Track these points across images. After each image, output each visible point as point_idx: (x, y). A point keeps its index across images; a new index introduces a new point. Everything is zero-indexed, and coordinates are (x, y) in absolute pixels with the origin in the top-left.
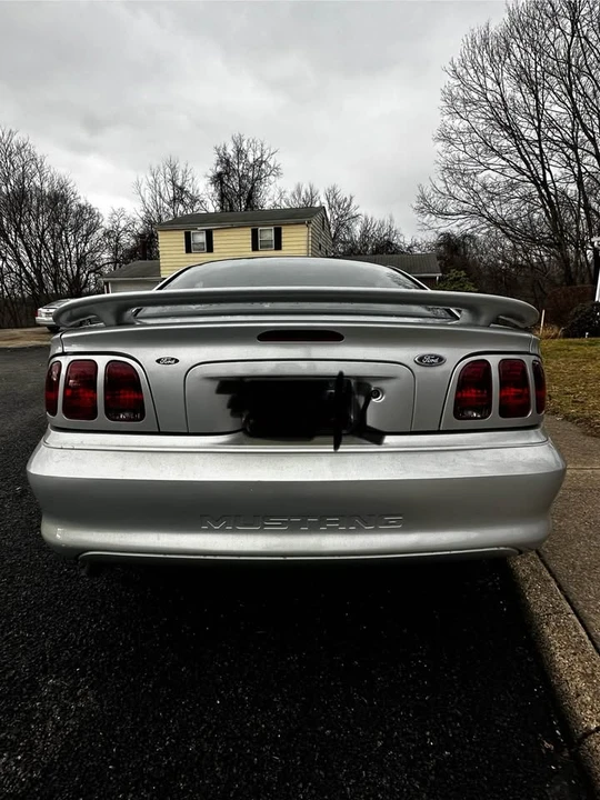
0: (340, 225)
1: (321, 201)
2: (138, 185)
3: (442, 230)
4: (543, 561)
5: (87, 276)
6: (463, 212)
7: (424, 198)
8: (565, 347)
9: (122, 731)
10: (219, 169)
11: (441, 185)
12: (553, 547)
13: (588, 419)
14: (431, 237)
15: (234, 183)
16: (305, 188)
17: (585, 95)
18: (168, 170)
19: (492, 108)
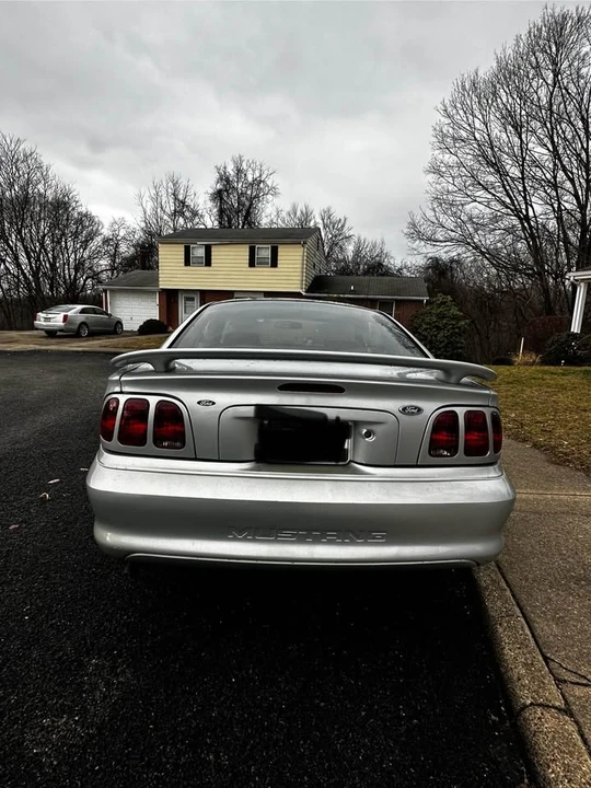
0: (334, 244)
1: (316, 221)
2: (141, 197)
3: (430, 255)
4: (502, 574)
5: (85, 281)
6: (451, 240)
7: (414, 225)
8: (540, 376)
9: (157, 700)
10: (219, 186)
11: (430, 214)
12: (512, 562)
13: (553, 448)
14: (421, 261)
15: (233, 200)
16: (301, 208)
17: (565, 139)
18: (171, 184)
19: (479, 145)
